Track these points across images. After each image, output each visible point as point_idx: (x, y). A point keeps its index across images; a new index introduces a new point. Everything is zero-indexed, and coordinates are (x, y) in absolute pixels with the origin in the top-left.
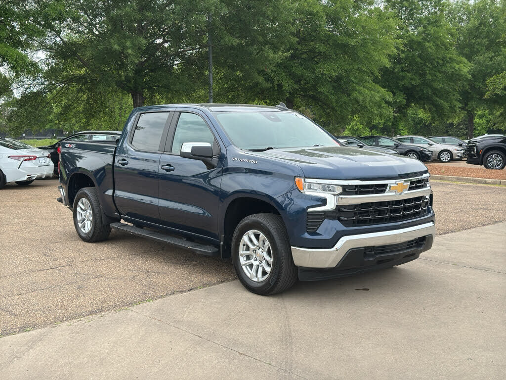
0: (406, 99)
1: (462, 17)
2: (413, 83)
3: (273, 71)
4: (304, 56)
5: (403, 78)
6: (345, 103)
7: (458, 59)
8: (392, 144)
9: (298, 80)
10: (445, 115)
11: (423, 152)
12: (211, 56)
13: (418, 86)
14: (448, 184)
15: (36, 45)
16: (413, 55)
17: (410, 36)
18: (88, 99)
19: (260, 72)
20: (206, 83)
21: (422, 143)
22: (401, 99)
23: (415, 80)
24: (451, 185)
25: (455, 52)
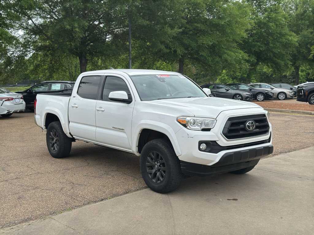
0: (256, 59)
1: (292, 7)
2: (261, 49)
3: (170, 42)
4: (191, 32)
5: (255, 46)
6: (217, 62)
7: (289, 33)
8: (247, 88)
9: (187, 47)
10: (282, 69)
11: (268, 93)
12: (130, 33)
13: (264, 51)
14: (286, 115)
15: (17, 26)
16: (261, 31)
17: (259, 19)
18: (51, 60)
19: (162, 43)
20: (127, 50)
21: (266, 87)
22: (253, 59)
23: (262, 47)
24: (288, 115)
25: (288, 29)
